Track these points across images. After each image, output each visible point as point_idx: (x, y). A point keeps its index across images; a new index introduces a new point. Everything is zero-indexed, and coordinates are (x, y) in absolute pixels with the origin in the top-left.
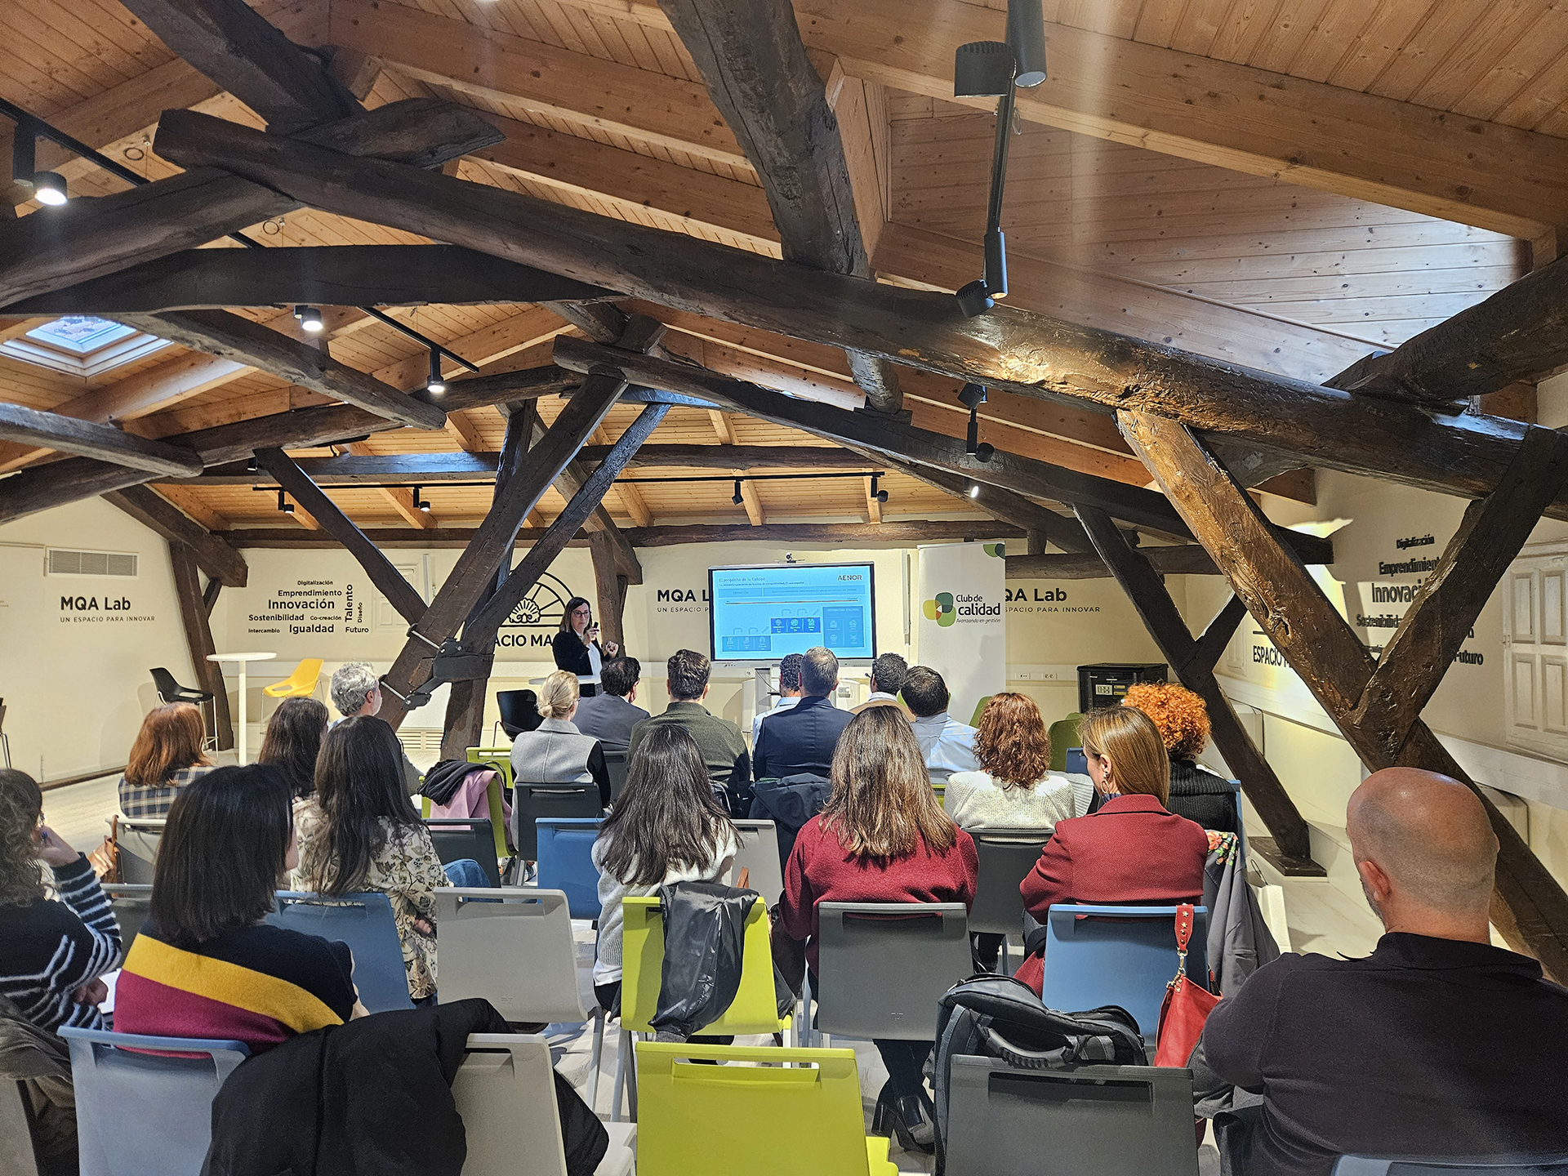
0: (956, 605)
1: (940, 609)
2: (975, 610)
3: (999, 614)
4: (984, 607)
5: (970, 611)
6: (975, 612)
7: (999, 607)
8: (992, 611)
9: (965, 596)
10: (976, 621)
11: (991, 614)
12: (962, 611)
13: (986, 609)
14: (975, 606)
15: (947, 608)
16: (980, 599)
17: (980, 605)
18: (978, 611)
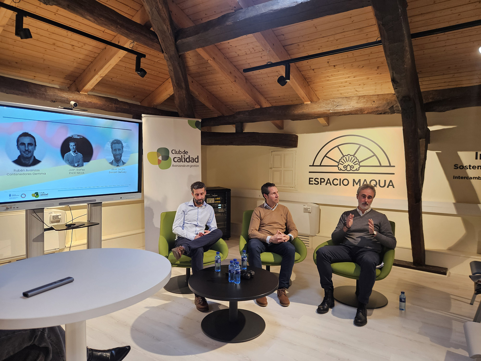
0: (171, 156)
1: (160, 158)
2: (183, 159)
3: (198, 162)
4: (189, 158)
5: (180, 160)
6: (183, 161)
7: (198, 158)
8: (194, 160)
9: (177, 150)
10: (184, 166)
11: (193, 162)
12: (176, 160)
13: (191, 159)
14: (183, 157)
15: (166, 157)
16: (186, 153)
17: (187, 156)
18: (185, 160)
